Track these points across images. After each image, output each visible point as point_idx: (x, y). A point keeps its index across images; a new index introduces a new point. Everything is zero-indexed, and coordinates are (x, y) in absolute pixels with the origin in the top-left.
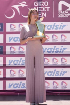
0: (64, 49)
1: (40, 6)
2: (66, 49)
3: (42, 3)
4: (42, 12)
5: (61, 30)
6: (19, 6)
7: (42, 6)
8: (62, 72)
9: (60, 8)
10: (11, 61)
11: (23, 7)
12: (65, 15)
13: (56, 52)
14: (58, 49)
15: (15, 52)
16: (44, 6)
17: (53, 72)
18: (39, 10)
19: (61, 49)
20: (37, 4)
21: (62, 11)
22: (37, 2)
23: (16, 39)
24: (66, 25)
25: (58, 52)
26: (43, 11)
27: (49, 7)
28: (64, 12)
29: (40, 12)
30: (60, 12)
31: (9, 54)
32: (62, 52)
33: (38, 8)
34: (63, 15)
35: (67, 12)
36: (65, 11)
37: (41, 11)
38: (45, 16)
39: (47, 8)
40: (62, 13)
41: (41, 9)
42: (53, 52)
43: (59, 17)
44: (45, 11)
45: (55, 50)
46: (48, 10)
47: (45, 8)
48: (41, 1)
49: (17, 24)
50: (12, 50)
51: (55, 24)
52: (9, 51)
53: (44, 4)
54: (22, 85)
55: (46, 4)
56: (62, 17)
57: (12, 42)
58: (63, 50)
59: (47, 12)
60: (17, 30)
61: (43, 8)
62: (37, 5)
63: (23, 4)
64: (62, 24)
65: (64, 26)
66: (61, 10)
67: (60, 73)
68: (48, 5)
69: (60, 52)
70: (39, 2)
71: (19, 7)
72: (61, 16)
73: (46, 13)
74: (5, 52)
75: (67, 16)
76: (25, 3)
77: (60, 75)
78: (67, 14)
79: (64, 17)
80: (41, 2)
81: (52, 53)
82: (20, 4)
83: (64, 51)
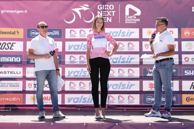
0: (132, 59)
1: (104, 10)
2: (134, 58)
3: (107, 7)
4: (107, 17)
5: (128, 37)
6: (80, 9)
7: (107, 10)
8: (128, 85)
9: (127, 13)
10: (70, 72)
11: (85, 10)
12: (133, 21)
13: (122, 62)
14: (125, 58)
15: (75, 62)
16: (109, 10)
17: (118, 84)
18: (103, 14)
19: (128, 59)
20: (101, 7)
21: (129, 17)
22: (101, 5)
23: (76, 47)
24: (133, 32)
25: (124, 62)
26: (108, 15)
27: (115, 12)
28: (131, 17)
29: (104, 16)
30: (127, 17)
31: (69, 64)
32: (130, 62)
33: (102, 12)
34: (130, 20)
35: (135, 17)
36: (133, 16)
37: (106, 15)
38: (110, 21)
39: (112, 12)
40: (129, 19)
41: (105, 13)
42: (119, 62)
43: (126, 22)
44: (110, 15)
45: (121, 60)
46: (113, 15)
47: (110, 12)
48: (106, 4)
49: (77, 30)
50: (72, 59)
51: (121, 30)
52: (69, 60)
53: (109, 8)
54: (84, 99)
55: (112, 7)
56: (130, 22)
57: (72, 50)
58: (130, 59)
59: (112, 16)
60: (78, 36)
61: (108, 12)
62: (101, 9)
63: (85, 7)
64: (129, 30)
65: (132, 33)
66: (128, 15)
67: (126, 86)
68: (113, 8)
69: (127, 62)
70: (103, 5)
71: (80, 11)
72: (128, 21)
73: (111, 18)
74: (65, 61)
75: (135, 21)
76: (87, 6)
77: (127, 89)
78: (135, 19)
79: (132, 22)
80: (105, 6)
81: (117, 64)
82: (81, 7)
83: (131, 61)
